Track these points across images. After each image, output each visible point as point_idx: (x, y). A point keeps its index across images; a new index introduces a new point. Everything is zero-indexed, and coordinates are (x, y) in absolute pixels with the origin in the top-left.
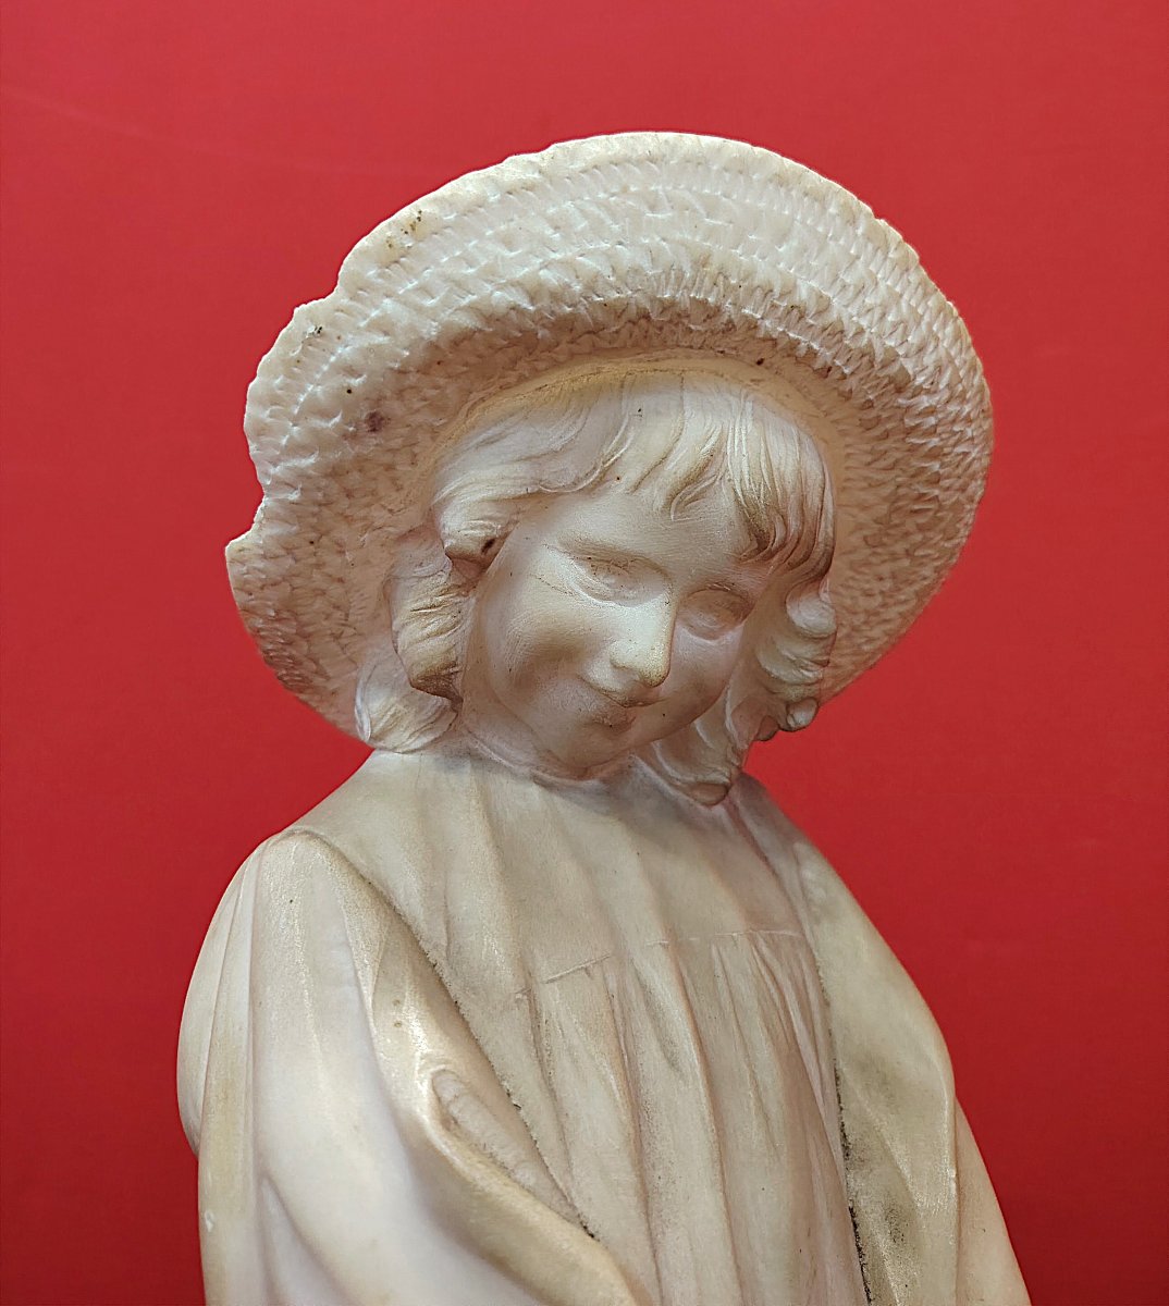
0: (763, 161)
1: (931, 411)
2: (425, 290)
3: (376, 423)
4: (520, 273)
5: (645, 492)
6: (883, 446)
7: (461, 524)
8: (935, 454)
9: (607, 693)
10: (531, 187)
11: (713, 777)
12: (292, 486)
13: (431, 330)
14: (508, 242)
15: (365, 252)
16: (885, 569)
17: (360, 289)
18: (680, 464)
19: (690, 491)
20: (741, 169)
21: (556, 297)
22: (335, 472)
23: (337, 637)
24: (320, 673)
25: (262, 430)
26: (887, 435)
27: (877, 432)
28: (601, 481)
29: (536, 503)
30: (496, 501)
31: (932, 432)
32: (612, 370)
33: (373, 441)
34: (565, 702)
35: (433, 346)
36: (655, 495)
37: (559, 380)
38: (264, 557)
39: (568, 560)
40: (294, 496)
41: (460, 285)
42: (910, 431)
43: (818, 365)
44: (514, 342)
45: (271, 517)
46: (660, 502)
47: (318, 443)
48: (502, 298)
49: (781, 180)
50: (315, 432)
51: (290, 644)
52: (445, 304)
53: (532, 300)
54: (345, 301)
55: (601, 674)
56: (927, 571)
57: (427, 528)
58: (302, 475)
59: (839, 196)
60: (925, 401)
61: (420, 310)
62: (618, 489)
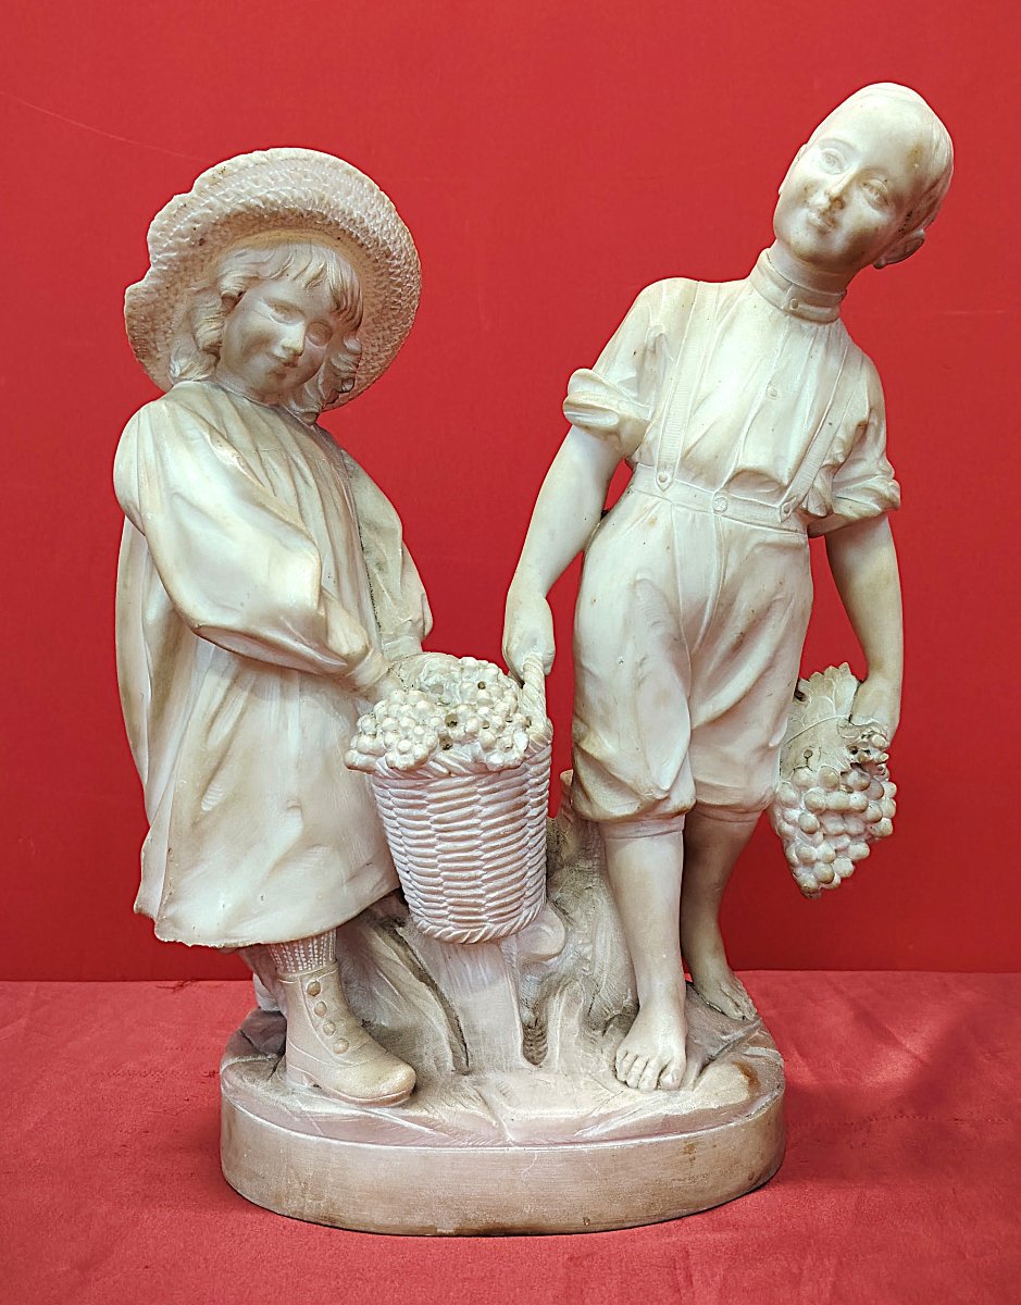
0: (342, 165)
1: (398, 267)
2: (226, 195)
3: (202, 242)
4: (260, 194)
5: (297, 281)
6: (380, 279)
7: (229, 285)
8: (399, 285)
9: (278, 358)
10: (264, 164)
11: (312, 409)
12: (165, 264)
13: (228, 210)
14: (256, 182)
15: (204, 179)
16: (380, 335)
17: (201, 191)
18: (312, 271)
19: (316, 281)
20: (335, 167)
21: (272, 204)
22: (184, 260)
23: (166, 333)
24: (155, 348)
25: (156, 240)
26: (382, 274)
27: (379, 273)
28: (281, 275)
29: (254, 280)
30: (244, 278)
31: (398, 275)
32: (285, 234)
33: (200, 249)
34: (261, 364)
35: (228, 216)
36: (302, 282)
37: (264, 236)
38: (146, 293)
39: (266, 306)
40: (165, 268)
41: (239, 195)
42: (391, 274)
43: (359, 242)
44: (255, 218)
45: (153, 276)
46: (303, 286)
47: (179, 247)
48: (254, 202)
49: (348, 173)
50: (179, 244)
51: (146, 333)
52: (233, 201)
53: (264, 204)
54: (196, 196)
55: (278, 352)
56: (397, 337)
57: (214, 285)
58: (171, 259)
59: (368, 181)
60: (396, 262)
61: (224, 202)
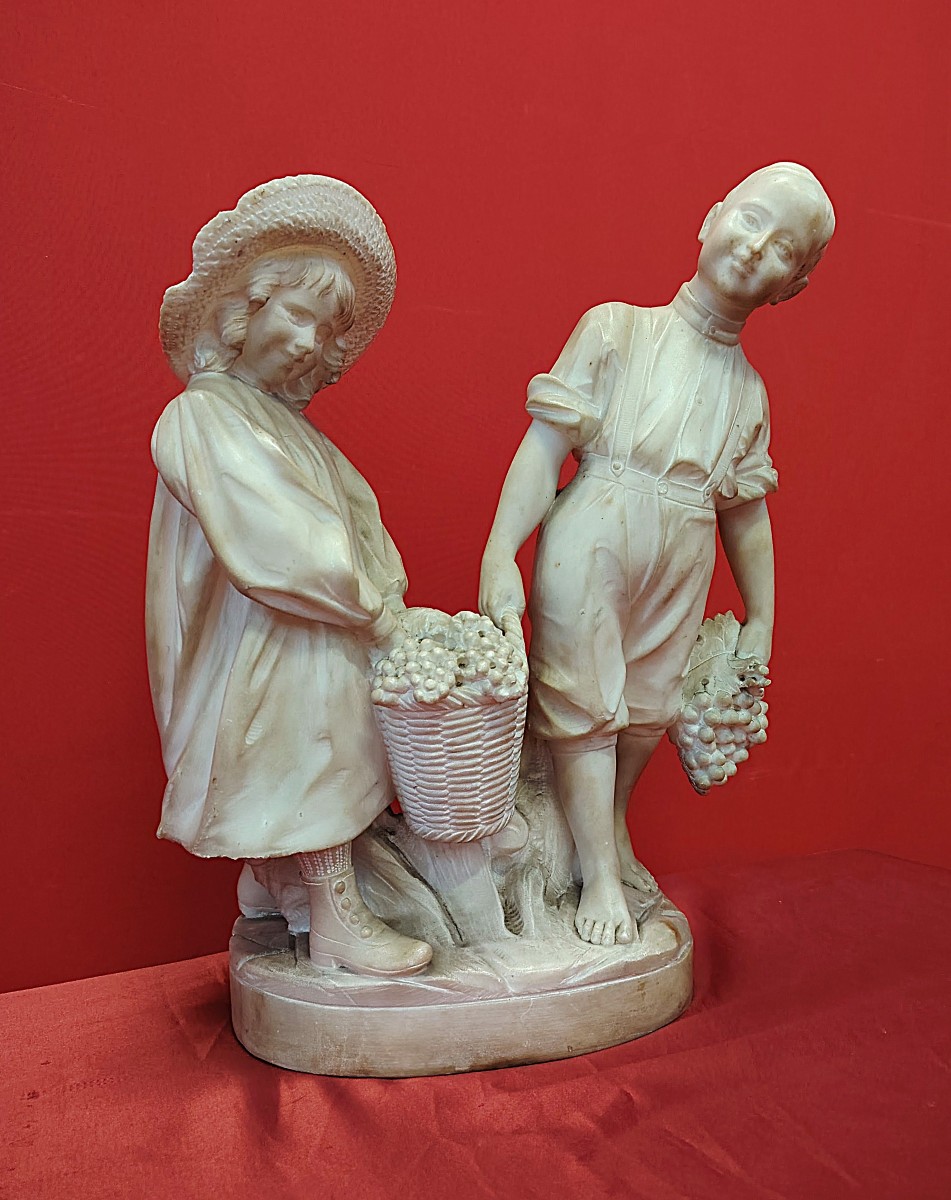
1: (384, 279)
2: (264, 214)
3: (240, 253)
4: (292, 215)
5: (312, 289)
6: (370, 288)
7: (258, 291)
8: (383, 294)
9: (292, 355)
10: (294, 188)
11: (306, 398)
12: (206, 270)
13: (265, 227)
14: (288, 204)
15: (246, 198)
16: (358, 334)
17: (244, 210)
18: (324, 282)
19: (326, 290)
20: (347, 192)
21: (301, 224)
22: (223, 268)
23: (193, 329)
24: (183, 343)
25: (200, 250)
26: (371, 285)
27: (369, 283)
28: (299, 284)
29: (277, 288)
30: (271, 285)
31: (383, 286)
32: (301, 248)
33: (237, 259)
34: (277, 358)
35: (265, 232)
36: (316, 291)
38: (185, 295)
39: (284, 310)
40: (206, 274)
41: (275, 215)
42: (378, 284)
43: (360, 257)
44: (286, 235)
45: (193, 278)
46: (317, 294)
47: (221, 257)
48: (287, 221)
49: (356, 197)
50: (222, 254)
51: (178, 329)
52: (270, 220)
53: (294, 223)
54: (239, 213)
55: (291, 349)
56: (370, 337)
57: (243, 290)
58: (212, 267)
60: (384, 275)
61: (262, 220)
62: (305, 287)
